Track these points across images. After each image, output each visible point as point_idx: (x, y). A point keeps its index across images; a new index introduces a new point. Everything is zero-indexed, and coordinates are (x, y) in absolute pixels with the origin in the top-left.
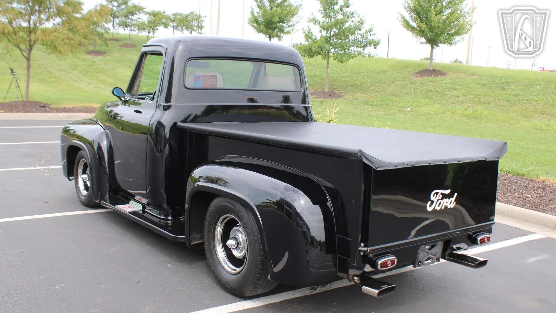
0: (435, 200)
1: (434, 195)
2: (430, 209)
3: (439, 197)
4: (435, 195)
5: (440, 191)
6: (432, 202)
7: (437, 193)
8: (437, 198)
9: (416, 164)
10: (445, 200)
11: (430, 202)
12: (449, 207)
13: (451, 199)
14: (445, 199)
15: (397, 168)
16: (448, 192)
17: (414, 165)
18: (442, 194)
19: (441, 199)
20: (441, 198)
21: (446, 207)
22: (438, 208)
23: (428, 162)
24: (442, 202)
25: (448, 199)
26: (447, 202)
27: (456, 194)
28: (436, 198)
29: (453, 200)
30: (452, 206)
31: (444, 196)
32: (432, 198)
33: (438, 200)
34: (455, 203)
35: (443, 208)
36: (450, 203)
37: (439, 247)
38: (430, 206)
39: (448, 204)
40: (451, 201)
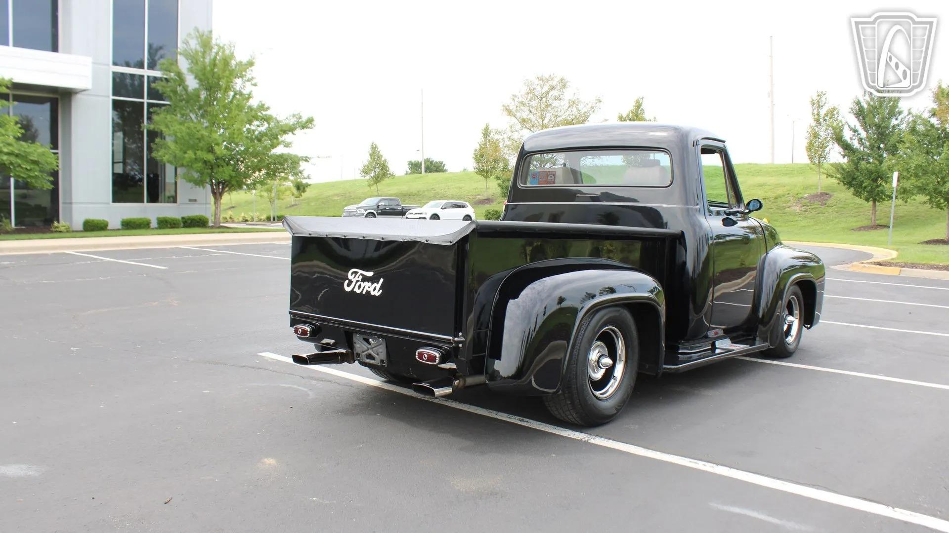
0: (354, 281)
1: (351, 275)
2: (348, 289)
3: (358, 278)
4: (354, 274)
5: (360, 271)
6: (350, 282)
8: (356, 278)
9: (330, 235)
10: (367, 284)
11: (347, 282)
12: (373, 293)
13: (375, 285)
14: (366, 283)
15: (311, 236)
16: (370, 274)
17: (327, 236)
18: (361, 274)
19: (360, 280)
21: (368, 292)
22: (358, 291)
23: (344, 234)
24: (363, 285)
25: (370, 284)
26: (369, 287)
27: (382, 280)
28: (354, 278)
29: (378, 286)
30: (377, 293)
31: (365, 279)
32: (350, 277)
33: (357, 281)
34: (381, 291)
35: (364, 293)
36: (375, 289)
37: (381, 346)
38: (349, 285)
39: (371, 290)
40: (376, 287)
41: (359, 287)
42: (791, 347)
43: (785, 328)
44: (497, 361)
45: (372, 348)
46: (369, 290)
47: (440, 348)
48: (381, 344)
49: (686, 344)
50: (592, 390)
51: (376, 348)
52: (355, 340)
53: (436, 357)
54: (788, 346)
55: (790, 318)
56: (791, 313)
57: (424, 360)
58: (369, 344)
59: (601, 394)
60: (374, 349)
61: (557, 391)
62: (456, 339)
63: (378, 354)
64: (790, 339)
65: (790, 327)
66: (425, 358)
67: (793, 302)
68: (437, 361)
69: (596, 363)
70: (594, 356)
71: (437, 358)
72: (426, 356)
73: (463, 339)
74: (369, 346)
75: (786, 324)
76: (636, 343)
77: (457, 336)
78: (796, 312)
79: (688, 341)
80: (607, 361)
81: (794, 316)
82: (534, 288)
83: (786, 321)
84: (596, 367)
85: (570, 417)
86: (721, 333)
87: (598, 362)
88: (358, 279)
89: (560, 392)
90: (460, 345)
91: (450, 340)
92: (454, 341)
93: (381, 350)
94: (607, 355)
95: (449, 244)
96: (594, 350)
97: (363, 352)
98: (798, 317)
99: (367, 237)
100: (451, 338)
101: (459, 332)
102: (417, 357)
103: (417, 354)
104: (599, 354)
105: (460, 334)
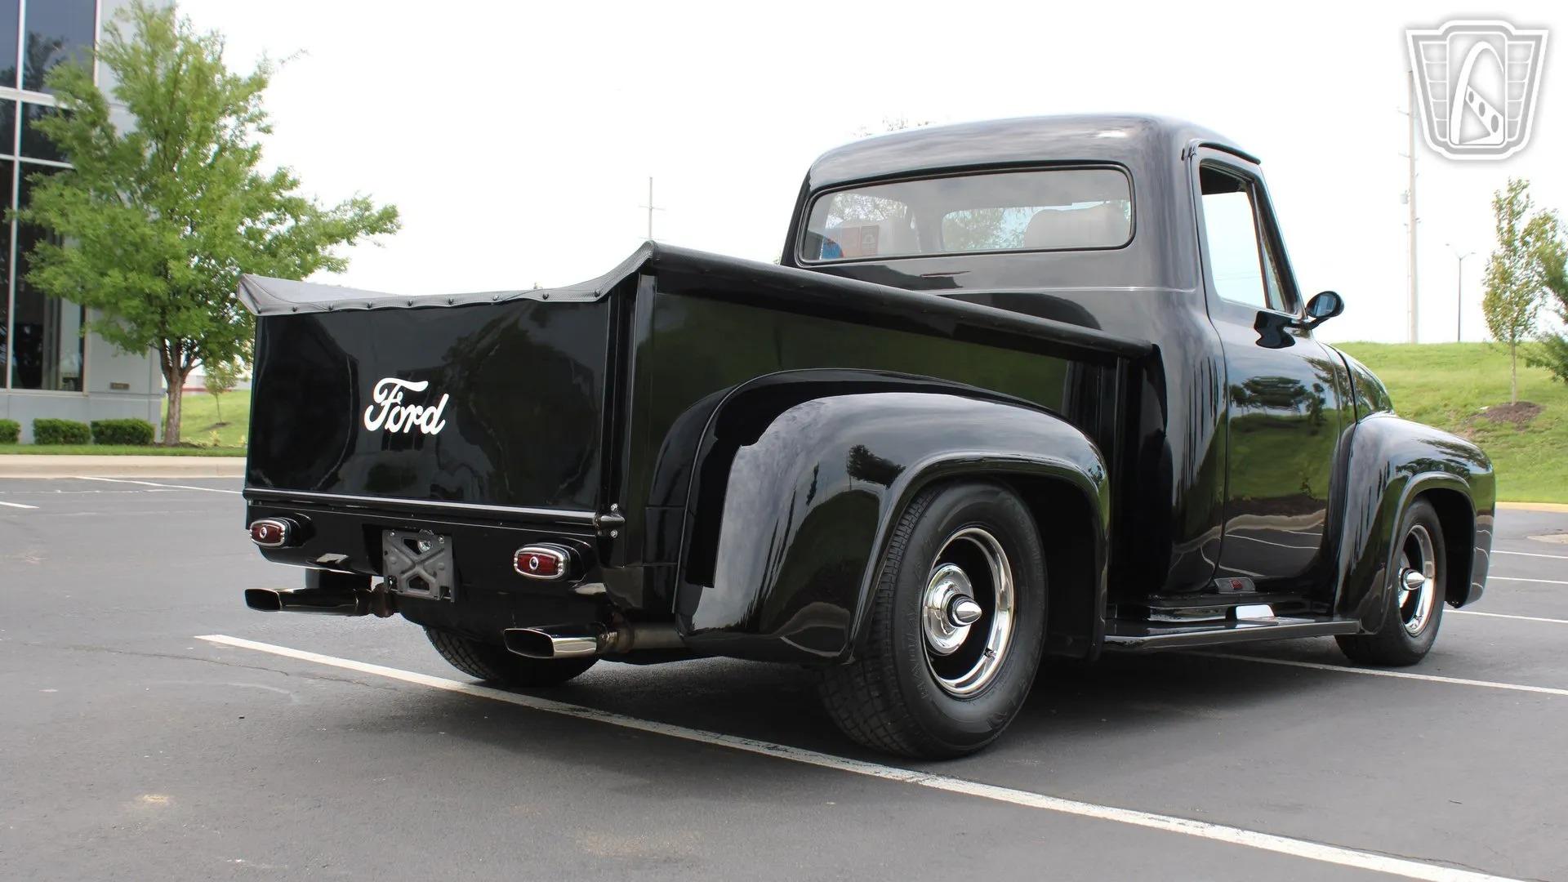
0: (387, 405)
1: (381, 392)
2: (372, 426)
3: (395, 397)
4: (386, 391)
5: (400, 383)
6: (378, 409)
7: (390, 387)
8: (391, 400)
9: (337, 305)
10: (413, 410)
11: (370, 409)
12: (425, 430)
13: (432, 409)
14: (411, 408)
15: (297, 312)
16: (420, 386)
17: (330, 309)
18: (402, 389)
19: (400, 403)
20: (402, 401)
21: (416, 428)
22: (394, 428)
23: (367, 301)
24: (404, 413)
25: (420, 409)
26: (418, 417)
27: (446, 397)
28: (386, 398)
29: (437, 412)
30: (434, 429)
31: (410, 398)
32: (378, 398)
33: (393, 405)
35: (406, 430)
36: (429, 420)
37: (443, 554)
38: (373, 417)
39: (422, 422)
40: (432, 415)
41: (397, 419)
42: (1418, 642)
43: (1403, 598)
44: (705, 590)
45: (423, 561)
46: (417, 422)
47: (571, 543)
48: (442, 550)
49: (1165, 603)
50: (935, 674)
51: (431, 561)
52: (385, 547)
53: (557, 561)
54: (1412, 639)
55: (1415, 576)
56: (1416, 566)
57: (530, 571)
58: (417, 551)
59: (959, 685)
60: (427, 563)
61: (844, 658)
62: (604, 518)
63: (435, 575)
64: (1415, 625)
65: (1414, 596)
66: (534, 565)
67: (1421, 542)
68: (561, 571)
69: (945, 616)
70: (937, 597)
71: (561, 564)
72: (536, 560)
73: (620, 518)
74: (416, 558)
75: (1405, 589)
76: (1038, 573)
77: (608, 512)
78: (1429, 563)
79: (1169, 595)
80: (971, 608)
81: (1424, 572)
82: (794, 418)
83: (1406, 585)
84: (944, 622)
85: (881, 732)
86: (1249, 588)
87: (950, 609)
88: (394, 401)
89: (851, 659)
90: (614, 533)
91: (589, 520)
92: (599, 522)
93: (442, 564)
94: (971, 595)
95: (593, 299)
96: (938, 582)
97: (403, 572)
98: (1433, 572)
99: (416, 302)
100: (591, 515)
101: (612, 503)
102: (516, 565)
103: (516, 559)
104: (951, 593)
105: (615, 506)
